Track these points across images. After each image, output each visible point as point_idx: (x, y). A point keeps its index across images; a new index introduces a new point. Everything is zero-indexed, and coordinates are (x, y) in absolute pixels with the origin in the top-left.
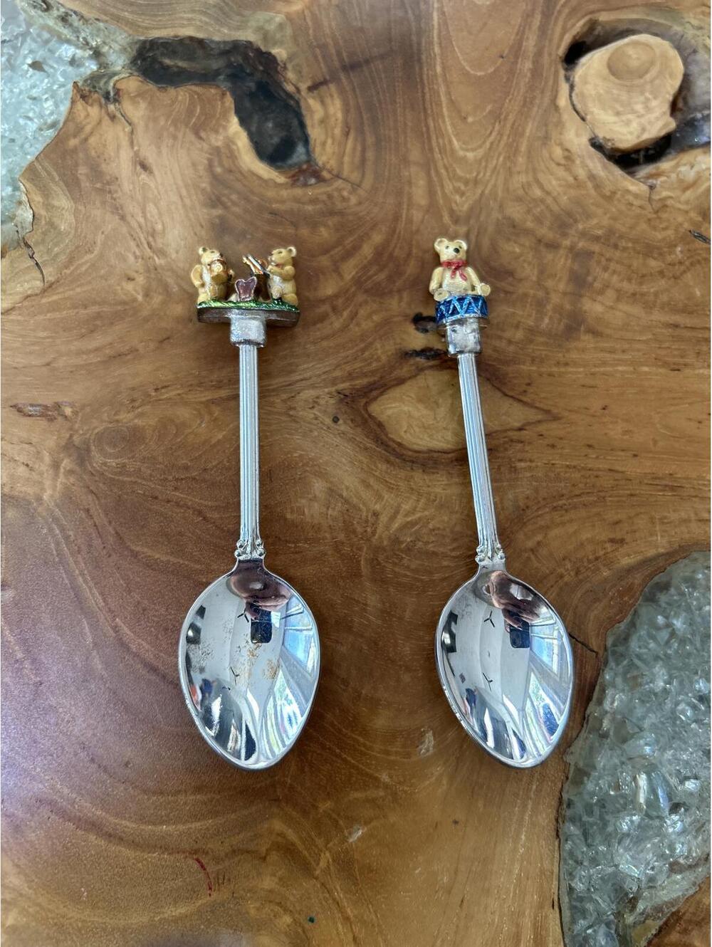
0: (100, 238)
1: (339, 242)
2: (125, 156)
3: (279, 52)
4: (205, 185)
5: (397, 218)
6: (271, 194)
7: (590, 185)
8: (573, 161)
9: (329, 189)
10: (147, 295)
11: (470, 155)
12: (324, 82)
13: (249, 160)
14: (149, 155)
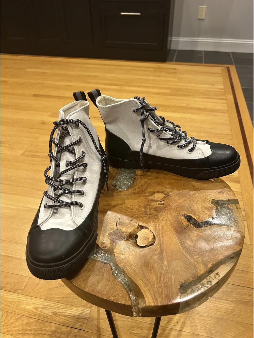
4: (195, 211)
5: (171, 213)
7: (147, 223)
10: (195, 199)
11: (164, 222)
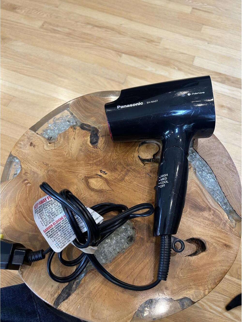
0: (64, 146)
1: (95, 157)
2: (73, 136)
3: (100, 130)
4: (81, 144)
6: (89, 148)
8: (134, 158)
9: (97, 150)
10: (67, 155)
12: (104, 136)
13: (89, 143)
14: (76, 137)
